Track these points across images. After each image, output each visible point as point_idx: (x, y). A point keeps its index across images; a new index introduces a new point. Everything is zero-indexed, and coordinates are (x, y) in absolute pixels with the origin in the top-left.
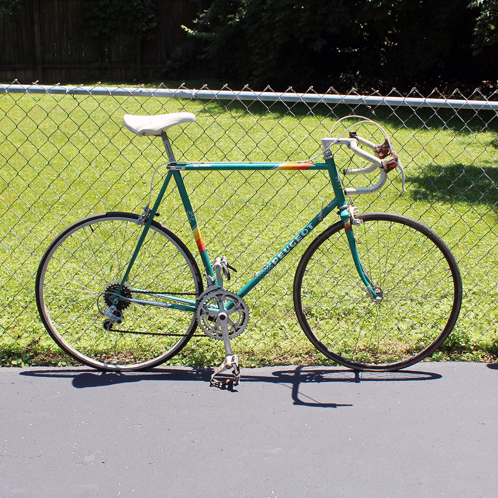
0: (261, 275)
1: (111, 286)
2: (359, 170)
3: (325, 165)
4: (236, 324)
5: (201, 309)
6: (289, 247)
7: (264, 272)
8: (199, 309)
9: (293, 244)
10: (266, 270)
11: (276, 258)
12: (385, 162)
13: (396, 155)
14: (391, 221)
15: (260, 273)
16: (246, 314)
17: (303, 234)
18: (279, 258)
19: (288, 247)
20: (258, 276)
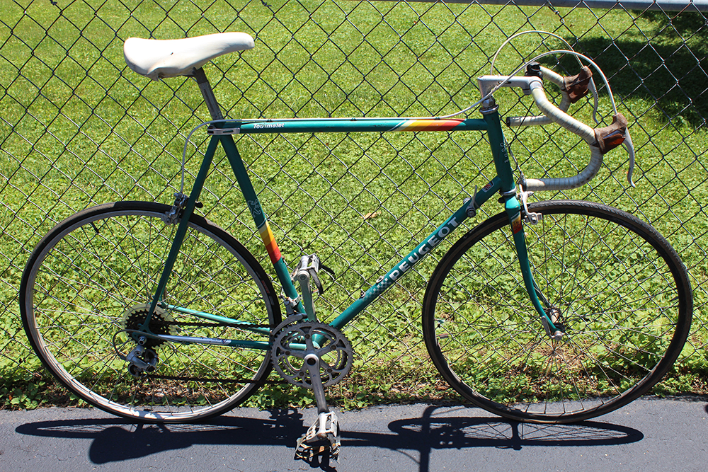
0: (372, 295)
1: (134, 313)
2: (534, 118)
3: (482, 123)
4: (334, 367)
5: (278, 348)
6: (418, 254)
7: (376, 292)
8: (274, 348)
9: (424, 249)
10: (380, 288)
11: (396, 271)
12: (602, 135)
13: (623, 121)
14: (589, 215)
15: (371, 293)
16: (349, 354)
17: (441, 235)
18: (400, 270)
19: (415, 254)
20: (367, 296)
